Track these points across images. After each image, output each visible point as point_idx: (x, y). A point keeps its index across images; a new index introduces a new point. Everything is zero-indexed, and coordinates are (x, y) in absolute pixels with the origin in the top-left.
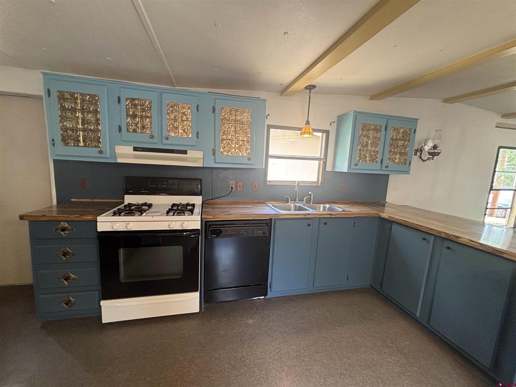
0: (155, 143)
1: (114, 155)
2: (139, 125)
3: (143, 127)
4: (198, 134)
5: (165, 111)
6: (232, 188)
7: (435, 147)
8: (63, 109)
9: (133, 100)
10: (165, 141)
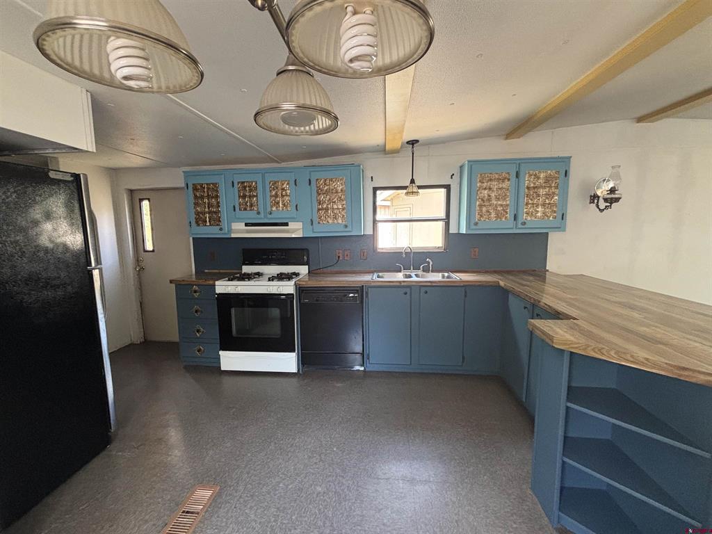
0: (261, 218)
1: (230, 231)
2: (248, 204)
3: (251, 206)
4: (296, 206)
5: (268, 190)
6: (339, 257)
7: (612, 191)
8: (196, 197)
9: (243, 183)
10: (269, 216)
